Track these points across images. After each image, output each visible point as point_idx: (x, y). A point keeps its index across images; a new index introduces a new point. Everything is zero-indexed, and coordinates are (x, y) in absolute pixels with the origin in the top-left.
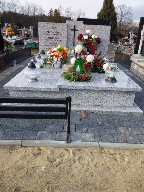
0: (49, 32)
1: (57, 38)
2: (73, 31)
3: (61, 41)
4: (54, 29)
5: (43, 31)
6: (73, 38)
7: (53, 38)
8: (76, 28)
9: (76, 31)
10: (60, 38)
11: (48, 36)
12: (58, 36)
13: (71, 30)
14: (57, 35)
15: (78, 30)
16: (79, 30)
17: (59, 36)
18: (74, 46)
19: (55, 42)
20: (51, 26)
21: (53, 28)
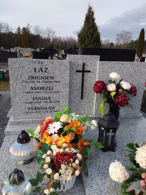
0: (33, 77)
1: (51, 89)
2: (81, 74)
3: (58, 92)
4: (44, 70)
5: (19, 77)
6: (80, 86)
7: (43, 88)
8: (87, 68)
9: (85, 74)
10: (57, 87)
11: (32, 85)
12: (51, 85)
13: (77, 71)
14: (51, 82)
15: (89, 71)
16: (92, 70)
17: (55, 84)
18: (82, 98)
19: (46, 96)
20: (38, 67)
21: (41, 69)
